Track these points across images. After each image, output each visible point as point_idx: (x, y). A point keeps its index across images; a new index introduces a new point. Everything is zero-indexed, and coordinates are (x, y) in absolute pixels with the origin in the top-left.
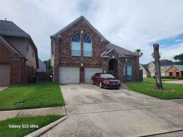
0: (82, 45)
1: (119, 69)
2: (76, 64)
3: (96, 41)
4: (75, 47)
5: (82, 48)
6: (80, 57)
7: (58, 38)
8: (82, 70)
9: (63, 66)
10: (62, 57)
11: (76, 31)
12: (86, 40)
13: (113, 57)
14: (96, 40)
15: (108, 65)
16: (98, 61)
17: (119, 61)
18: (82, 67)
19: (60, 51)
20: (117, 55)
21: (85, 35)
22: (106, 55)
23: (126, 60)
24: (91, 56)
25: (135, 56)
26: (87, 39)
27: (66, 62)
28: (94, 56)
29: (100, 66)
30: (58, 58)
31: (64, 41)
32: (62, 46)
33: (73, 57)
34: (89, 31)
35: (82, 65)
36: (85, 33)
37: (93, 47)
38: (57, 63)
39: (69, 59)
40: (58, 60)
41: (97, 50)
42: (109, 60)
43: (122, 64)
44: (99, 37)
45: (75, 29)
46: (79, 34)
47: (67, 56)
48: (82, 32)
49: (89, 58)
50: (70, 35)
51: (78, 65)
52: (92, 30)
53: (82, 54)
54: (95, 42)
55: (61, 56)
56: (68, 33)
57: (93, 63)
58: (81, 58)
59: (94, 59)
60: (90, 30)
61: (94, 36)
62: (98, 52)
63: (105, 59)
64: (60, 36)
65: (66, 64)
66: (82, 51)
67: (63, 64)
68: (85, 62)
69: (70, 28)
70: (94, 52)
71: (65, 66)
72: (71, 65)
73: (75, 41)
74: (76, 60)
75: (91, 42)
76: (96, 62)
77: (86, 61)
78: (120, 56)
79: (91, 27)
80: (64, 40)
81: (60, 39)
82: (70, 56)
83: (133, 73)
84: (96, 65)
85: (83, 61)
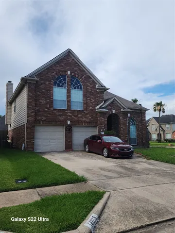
0: (69, 92)
1: (122, 129)
2: (59, 120)
3: (89, 86)
4: (59, 94)
5: (69, 96)
6: (67, 110)
7: (34, 80)
8: (69, 131)
9: (40, 125)
10: (39, 111)
11: (60, 71)
12: (74, 86)
13: (114, 111)
15: (106, 123)
16: (93, 117)
17: (121, 118)
18: (69, 126)
19: (36, 100)
20: (119, 109)
21: (73, 77)
22: (104, 108)
24: (81, 108)
25: (141, 110)
26: (77, 84)
27: (44, 118)
28: (86, 109)
29: (94, 124)
30: (33, 112)
31: (42, 87)
32: (39, 93)
33: (55, 109)
34: (79, 72)
35: (69, 123)
36: (73, 74)
37: (85, 96)
38: (32, 119)
39: (50, 114)
40: (33, 114)
41: (91, 100)
42: (107, 115)
43: (125, 121)
44: (93, 81)
45: (58, 68)
46: (65, 76)
47: (47, 108)
48: (69, 73)
49: (79, 111)
50: (50, 76)
51: (62, 123)
52: (84, 71)
53: (69, 106)
54: (87, 89)
55: (37, 109)
56: (47, 73)
57: (85, 119)
58: (68, 113)
59: (87, 114)
60: (80, 70)
61: (86, 79)
62: (92, 103)
63: (103, 113)
64: (36, 78)
65: (44, 121)
66: (69, 101)
67: (39, 121)
68: (73, 118)
69: (51, 67)
70: (86, 103)
71: (43, 125)
72: (53, 123)
73: (58, 85)
74: (60, 115)
75: (81, 89)
76: (90, 119)
77: (75, 116)
78: (122, 110)
79: (82, 67)
80: (42, 84)
81: (37, 81)
82: (52, 109)
83: (138, 135)
84: (89, 122)
85: (70, 116)
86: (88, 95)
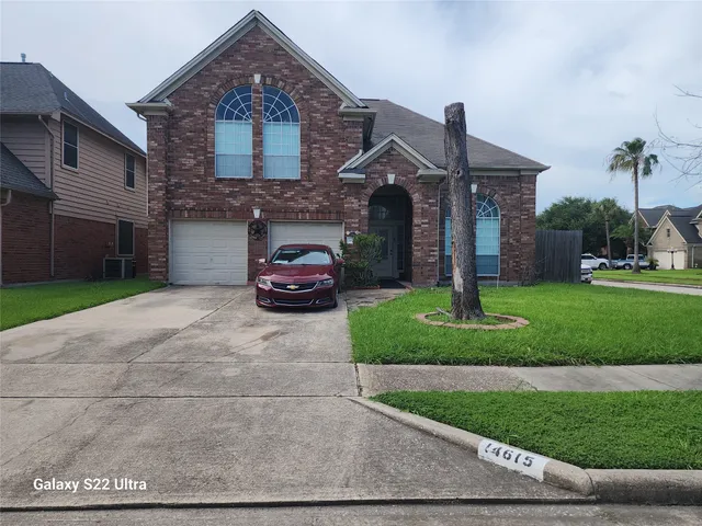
0: (258, 133)
1: (416, 230)
2: (231, 208)
3: (317, 111)
4: (231, 141)
5: (258, 143)
6: (251, 181)
7: (161, 109)
8: (258, 232)
9: (182, 220)
10: (179, 185)
11: (231, 78)
12: (272, 113)
13: (391, 179)
14: (318, 106)
15: (364, 212)
16: (327, 195)
17: (416, 197)
18: (258, 221)
19: (168, 159)
20: (411, 169)
21: (270, 90)
22: (355, 170)
23: (474, 188)
24: (293, 173)
25: (519, 170)
27: (192, 203)
28: (307, 175)
29: (333, 216)
30: (160, 188)
31: (186, 123)
32: (176, 140)
33: (220, 180)
34: (286, 72)
35: (257, 213)
36: (269, 81)
37: (305, 139)
38: (158, 206)
39: (205, 192)
40: (161, 193)
41: (323, 150)
42: (370, 191)
43: (431, 205)
44: (333, 95)
45: (225, 70)
46: (246, 87)
47: (198, 177)
48: (257, 78)
49: (286, 183)
50: (206, 95)
51: (241, 214)
52: (302, 68)
53: (258, 169)
54: (311, 118)
55: (174, 180)
56: (198, 87)
57: (303, 204)
58: (254, 188)
59: (310, 190)
60: (289, 65)
61: (308, 90)
62: (326, 158)
63: (356, 187)
64: (168, 103)
65: (192, 209)
66: (258, 156)
67: (180, 209)
68: (269, 202)
69: (208, 68)
70: (307, 160)
71: (190, 219)
72: (216, 214)
73: (229, 117)
74: (231, 195)
75: (295, 120)
76: (318, 202)
77: (275, 196)
78: (420, 172)
79: (296, 57)
80: (184, 117)
81: (171, 113)
82: (211, 180)
83: (505, 247)
84: (318, 211)
85: (260, 196)
86: (315, 135)
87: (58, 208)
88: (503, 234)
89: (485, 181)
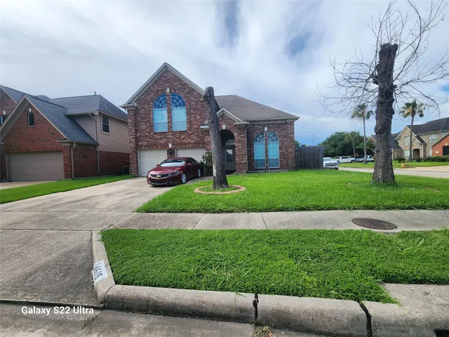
0: (170, 112)
2: (160, 144)
3: (193, 101)
4: (160, 117)
5: (170, 117)
6: (167, 132)
7: (133, 107)
8: (171, 154)
10: (140, 137)
11: (158, 91)
12: (175, 104)
13: (224, 127)
14: (193, 99)
16: (198, 136)
17: (235, 134)
18: (171, 149)
21: (173, 94)
23: (266, 129)
24: (184, 128)
25: (286, 120)
26: (178, 101)
27: (145, 143)
28: (190, 128)
29: (201, 145)
30: (133, 138)
31: (142, 111)
32: (139, 118)
33: (156, 133)
34: (179, 86)
35: (170, 146)
36: (173, 91)
37: (188, 113)
38: (133, 145)
39: (151, 138)
40: (134, 140)
41: (196, 117)
43: (242, 137)
46: (165, 94)
47: (148, 133)
48: (168, 90)
49: (181, 132)
50: (149, 99)
51: (164, 146)
52: (186, 84)
53: (170, 128)
54: (190, 104)
55: (139, 134)
56: (146, 97)
57: (188, 140)
58: (169, 135)
59: (191, 134)
60: (181, 84)
61: (188, 93)
64: (135, 104)
65: (146, 146)
66: (170, 122)
67: (141, 146)
68: (175, 141)
70: (189, 122)
71: (145, 150)
72: (154, 147)
73: (158, 107)
74: (160, 139)
75: (184, 106)
76: (195, 139)
77: (177, 138)
78: (236, 123)
79: (183, 80)
80: (141, 109)
81: (136, 108)
82: (152, 133)
84: (194, 143)
85: (172, 139)
86: (192, 111)
87: (100, 148)
88: (280, 149)
89: (271, 125)
